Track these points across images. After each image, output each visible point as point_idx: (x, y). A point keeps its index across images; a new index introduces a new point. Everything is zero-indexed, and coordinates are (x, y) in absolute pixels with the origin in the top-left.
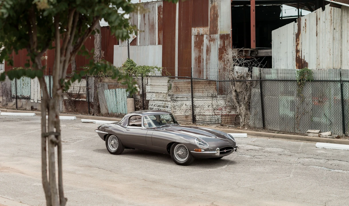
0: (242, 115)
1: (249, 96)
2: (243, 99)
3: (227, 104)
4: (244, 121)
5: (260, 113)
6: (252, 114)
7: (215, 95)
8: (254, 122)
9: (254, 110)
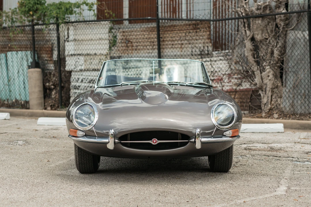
0: (266, 89)
1: (282, 48)
2: (269, 55)
3: (233, 68)
4: (271, 100)
5: (307, 81)
6: (287, 85)
7: (208, 51)
8: (291, 101)
9: (292, 78)
